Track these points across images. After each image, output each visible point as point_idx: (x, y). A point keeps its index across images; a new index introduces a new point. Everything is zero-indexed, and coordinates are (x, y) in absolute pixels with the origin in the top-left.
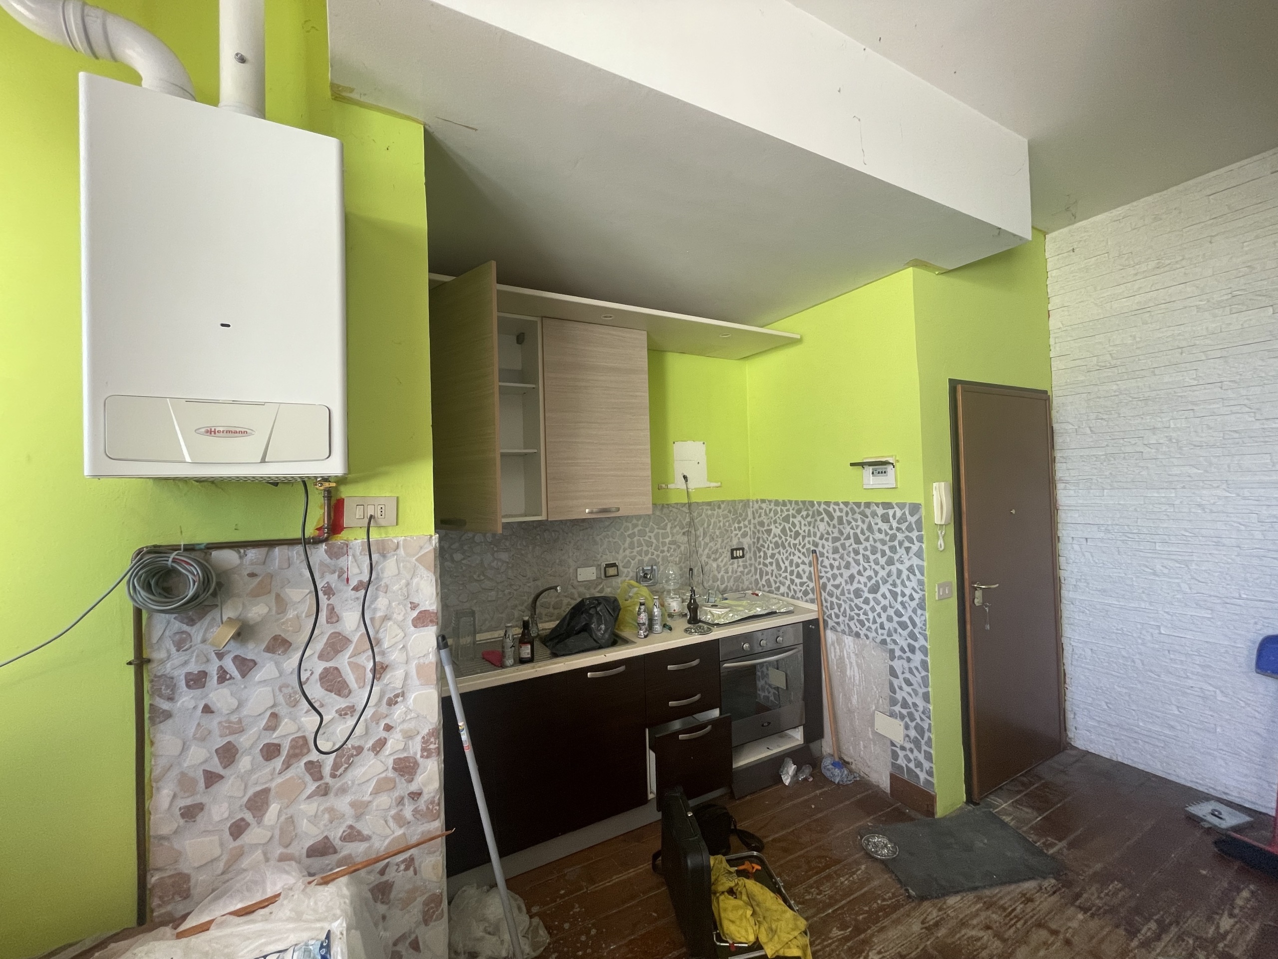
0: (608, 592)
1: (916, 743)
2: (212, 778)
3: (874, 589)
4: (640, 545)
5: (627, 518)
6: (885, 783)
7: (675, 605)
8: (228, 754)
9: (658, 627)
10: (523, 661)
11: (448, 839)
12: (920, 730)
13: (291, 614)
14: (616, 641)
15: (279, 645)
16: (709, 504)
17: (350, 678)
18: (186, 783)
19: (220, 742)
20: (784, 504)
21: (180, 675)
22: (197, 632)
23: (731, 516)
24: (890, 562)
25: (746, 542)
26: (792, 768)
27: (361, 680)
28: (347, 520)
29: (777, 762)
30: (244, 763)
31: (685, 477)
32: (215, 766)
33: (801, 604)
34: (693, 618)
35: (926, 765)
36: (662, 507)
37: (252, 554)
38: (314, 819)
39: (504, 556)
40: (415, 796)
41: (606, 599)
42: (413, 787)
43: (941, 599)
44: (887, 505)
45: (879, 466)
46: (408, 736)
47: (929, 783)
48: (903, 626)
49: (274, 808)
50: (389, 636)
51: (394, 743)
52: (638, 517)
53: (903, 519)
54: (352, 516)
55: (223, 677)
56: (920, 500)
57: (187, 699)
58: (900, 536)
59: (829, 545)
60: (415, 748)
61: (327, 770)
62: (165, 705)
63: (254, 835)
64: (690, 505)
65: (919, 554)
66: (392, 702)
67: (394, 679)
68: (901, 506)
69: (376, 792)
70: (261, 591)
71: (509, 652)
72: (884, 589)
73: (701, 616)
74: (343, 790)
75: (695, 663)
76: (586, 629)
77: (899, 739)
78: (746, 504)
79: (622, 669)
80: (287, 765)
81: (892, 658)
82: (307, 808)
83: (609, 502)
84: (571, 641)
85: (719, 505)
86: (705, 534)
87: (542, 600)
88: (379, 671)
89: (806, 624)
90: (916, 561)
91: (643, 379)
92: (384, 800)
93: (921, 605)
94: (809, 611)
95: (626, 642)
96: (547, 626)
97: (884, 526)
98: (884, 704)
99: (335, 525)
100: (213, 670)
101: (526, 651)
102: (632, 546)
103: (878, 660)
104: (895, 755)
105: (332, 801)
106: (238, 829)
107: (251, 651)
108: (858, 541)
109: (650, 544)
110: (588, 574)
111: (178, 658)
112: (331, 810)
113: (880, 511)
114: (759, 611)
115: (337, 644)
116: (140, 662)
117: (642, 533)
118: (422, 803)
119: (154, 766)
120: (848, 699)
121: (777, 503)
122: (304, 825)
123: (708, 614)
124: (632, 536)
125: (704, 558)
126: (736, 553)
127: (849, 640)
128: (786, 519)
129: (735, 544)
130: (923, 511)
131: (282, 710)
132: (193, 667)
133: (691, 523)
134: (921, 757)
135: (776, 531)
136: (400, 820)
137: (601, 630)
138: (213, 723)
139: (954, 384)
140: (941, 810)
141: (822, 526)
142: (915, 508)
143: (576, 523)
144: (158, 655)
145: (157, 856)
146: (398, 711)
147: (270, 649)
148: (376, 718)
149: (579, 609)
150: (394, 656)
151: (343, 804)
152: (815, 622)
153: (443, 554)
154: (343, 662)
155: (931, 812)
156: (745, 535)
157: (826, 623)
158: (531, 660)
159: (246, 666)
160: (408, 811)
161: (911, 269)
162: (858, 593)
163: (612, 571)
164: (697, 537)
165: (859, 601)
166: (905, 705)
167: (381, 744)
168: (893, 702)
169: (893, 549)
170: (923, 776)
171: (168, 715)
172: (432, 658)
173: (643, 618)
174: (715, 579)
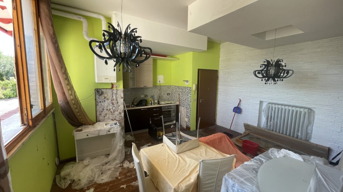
0: (146, 99)
1: (189, 121)
2: (102, 112)
3: (186, 100)
4: (151, 92)
5: (149, 88)
6: (185, 127)
7: (156, 101)
8: (103, 109)
9: (153, 104)
10: (132, 107)
11: (125, 120)
12: (189, 119)
13: (109, 96)
14: (146, 105)
15: (108, 99)
16: (164, 86)
17: (114, 103)
18: (100, 112)
19: (103, 108)
20: (176, 86)
21: (99, 101)
22: (100, 97)
23: (167, 88)
24: (188, 96)
25: (170, 92)
26: (173, 126)
27: (116, 104)
28: (114, 87)
29: (171, 125)
30: (105, 110)
31: (160, 81)
32: (102, 110)
33: (177, 102)
34: (159, 103)
35: (190, 124)
36: (155, 86)
37: (105, 90)
38: (111, 117)
39: (129, 93)
40: (121, 116)
41: (145, 100)
42: (121, 115)
43: (194, 101)
44: (188, 87)
45: (187, 81)
46: (120, 110)
47: (190, 126)
48: (188, 105)
49: (107, 115)
50: (118, 99)
51: (119, 110)
52: (151, 88)
53: (189, 90)
54: (114, 86)
55: (103, 102)
56: (191, 87)
57: (99, 104)
58: (189, 92)
59: (181, 93)
60: (121, 111)
61: (112, 112)
62: (98, 104)
63: (106, 118)
64: (160, 86)
65: (191, 95)
66: (119, 106)
67: (119, 104)
68: (189, 87)
69: (117, 115)
70: (106, 93)
71: (130, 105)
72: (187, 100)
73: (160, 103)
74: (114, 115)
75: (158, 109)
76: (142, 103)
77: (187, 121)
78: (170, 86)
79: (147, 109)
80: (109, 111)
81: (187, 109)
82: (111, 116)
83: (145, 85)
84: (139, 105)
85: (165, 86)
86: (163, 91)
87: (135, 100)
88: (117, 103)
89: (177, 105)
90: (190, 96)
91: (152, 66)
92: (118, 116)
93: (191, 102)
94: (178, 103)
95: (148, 106)
96: (136, 104)
97: (187, 90)
98: (186, 116)
99: (113, 87)
100: (102, 101)
101: (133, 106)
102: (150, 92)
103: (185, 110)
104: (187, 123)
105: (113, 115)
106: (104, 117)
107: (105, 100)
108: (184, 93)
109: (153, 92)
110: (143, 96)
111: (99, 100)
112: (113, 116)
113: (187, 88)
114: (169, 103)
115: (113, 100)
116: (96, 100)
117: (152, 90)
118: (122, 117)
119: (97, 110)
120: (182, 116)
121: (175, 86)
122: (110, 117)
123: (161, 103)
124: (150, 90)
125: (162, 95)
126: (168, 94)
127: (183, 107)
128: (176, 89)
129: (168, 93)
130: (191, 89)
131: (108, 106)
132: (100, 101)
133: (160, 89)
134: (189, 123)
135: (174, 91)
136: (119, 118)
137: (144, 104)
138: (102, 106)
139: (199, 70)
140: (191, 130)
141: (180, 90)
142: (191, 88)
143: (140, 88)
144: (97, 99)
145: (98, 118)
146: (119, 107)
147: (107, 100)
148: (117, 108)
149: (141, 101)
150: (119, 101)
151: (114, 116)
152: (178, 105)
153: (124, 91)
154: (114, 101)
155: (190, 130)
156: (170, 91)
157: (180, 105)
158: (133, 107)
159: (105, 101)
160: (120, 118)
161: (192, 52)
162: (184, 100)
163: (146, 96)
164: (161, 91)
165: (184, 102)
166: (188, 116)
167: (117, 111)
168: (187, 116)
169: (188, 94)
170: (189, 125)
171: (98, 105)
172: (123, 102)
173: (150, 102)
174: (164, 98)
